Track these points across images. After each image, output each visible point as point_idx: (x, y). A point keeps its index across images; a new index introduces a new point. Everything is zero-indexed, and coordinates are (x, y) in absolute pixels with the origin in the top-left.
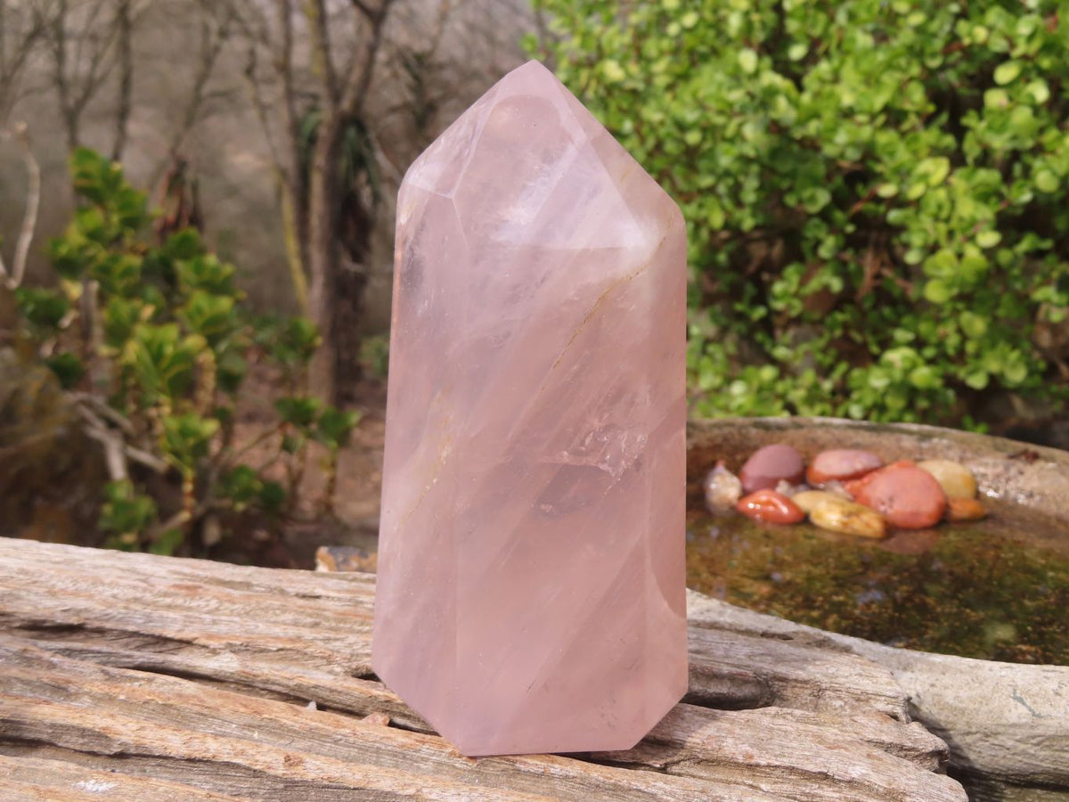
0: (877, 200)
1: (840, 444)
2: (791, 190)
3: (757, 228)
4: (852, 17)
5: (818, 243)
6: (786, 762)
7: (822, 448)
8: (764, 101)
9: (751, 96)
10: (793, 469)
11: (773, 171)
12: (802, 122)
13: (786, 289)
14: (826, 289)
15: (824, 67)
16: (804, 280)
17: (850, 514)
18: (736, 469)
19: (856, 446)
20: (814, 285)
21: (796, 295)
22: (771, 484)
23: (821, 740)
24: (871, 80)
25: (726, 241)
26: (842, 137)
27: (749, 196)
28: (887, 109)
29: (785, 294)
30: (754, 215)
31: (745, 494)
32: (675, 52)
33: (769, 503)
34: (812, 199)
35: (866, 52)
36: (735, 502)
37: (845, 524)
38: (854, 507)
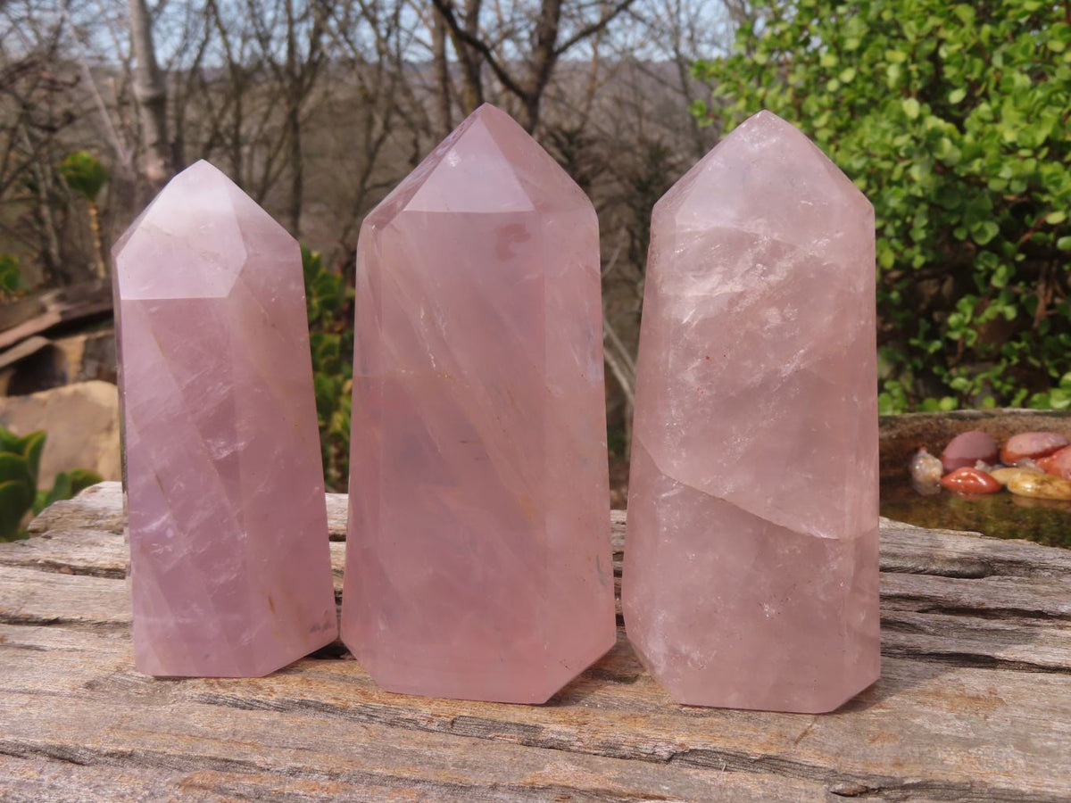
0: (1048, 228)
1: (1028, 429)
2: (959, 225)
3: (926, 265)
4: (1008, 59)
5: (990, 273)
6: (1010, 606)
7: (1013, 433)
8: (929, 143)
9: (916, 140)
10: (988, 452)
11: (942, 209)
12: (966, 161)
13: (961, 321)
14: (1001, 316)
15: (984, 108)
16: (977, 312)
17: (1042, 483)
18: (937, 453)
19: (1045, 430)
20: (989, 313)
21: (971, 325)
22: (971, 463)
23: (1036, 592)
24: (1031, 117)
25: (897, 280)
26: (1006, 172)
27: (919, 235)
28: (1048, 142)
29: (960, 325)
30: (923, 253)
31: (946, 473)
32: (835, 107)
33: (969, 477)
34: (982, 232)
35: (1025, 91)
36: (939, 479)
37: (1039, 491)
38: (1046, 477)
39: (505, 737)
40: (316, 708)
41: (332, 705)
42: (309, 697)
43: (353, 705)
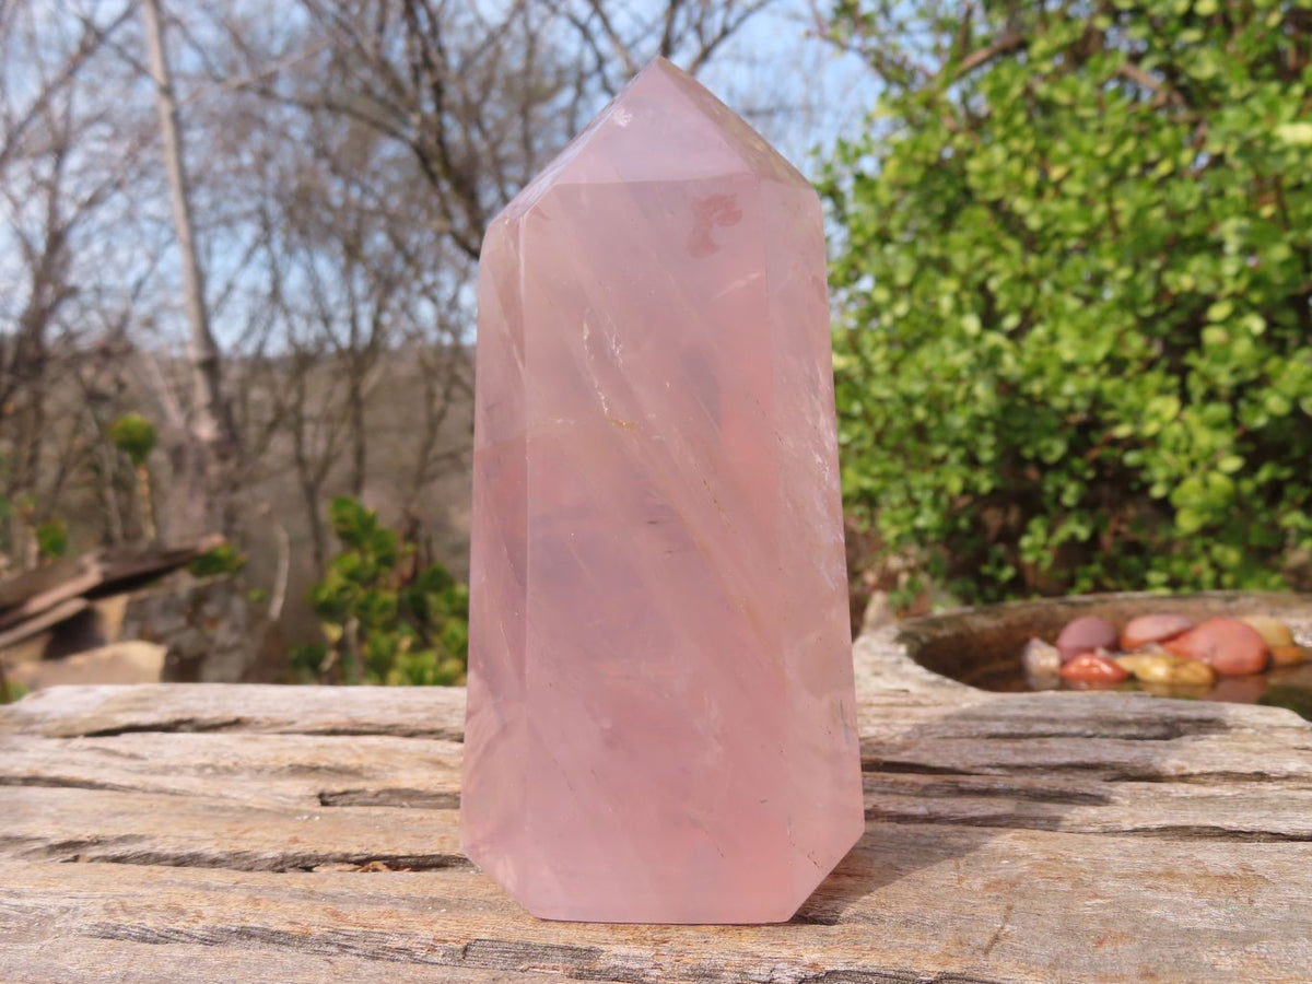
0: (1115, 443)
2: (1027, 443)
3: (994, 492)
4: (1059, 287)
5: (1060, 491)
7: (1130, 618)
8: (993, 358)
9: (978, 356)
10: (1107, 638)
11: (1008, 427)
12: (1028, 378)
13: (1036, 544)
14: (1073, 538)
15: (1040, 331)
16: (1050, 531)
17: (1176, 666)
18: (1052, 641)
19: (1165, 612)
20: (1062, 534)
21: (1045, 547)
22: (1091, 651)
24: (1086, 334)
25: (965, 508)
26: (1069, 387)
27: (986, 455)
28: (1109, 358)
29: (1033, 548)
30: (990, 477)
31: (1064, 663)
32: (890, 342)
33: (1091, 666)
34: (1049, 450)
35: (1079, 311)
36: (1057, 670)
37: (1173, 676)
38: (1178, 660)
39: (544, 968)
40: (263, 939)
41: (286, 933)
42: (253, 923)
43: (316, 931)
